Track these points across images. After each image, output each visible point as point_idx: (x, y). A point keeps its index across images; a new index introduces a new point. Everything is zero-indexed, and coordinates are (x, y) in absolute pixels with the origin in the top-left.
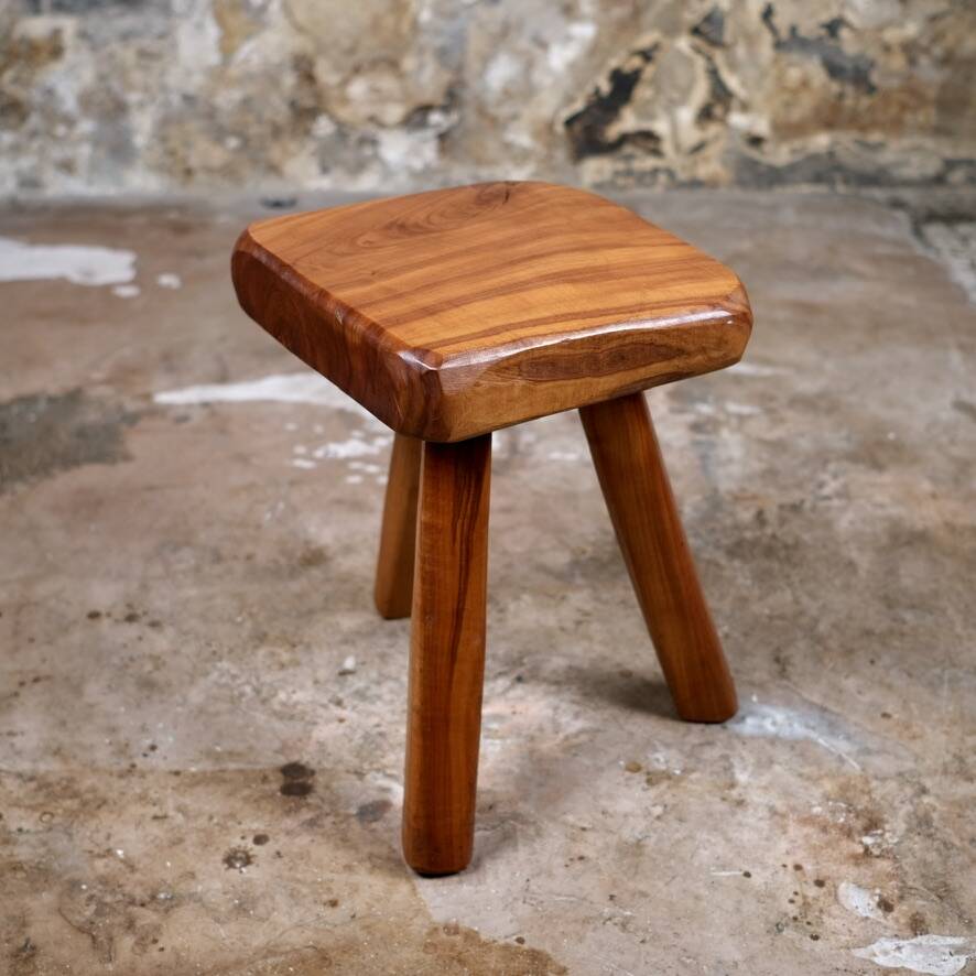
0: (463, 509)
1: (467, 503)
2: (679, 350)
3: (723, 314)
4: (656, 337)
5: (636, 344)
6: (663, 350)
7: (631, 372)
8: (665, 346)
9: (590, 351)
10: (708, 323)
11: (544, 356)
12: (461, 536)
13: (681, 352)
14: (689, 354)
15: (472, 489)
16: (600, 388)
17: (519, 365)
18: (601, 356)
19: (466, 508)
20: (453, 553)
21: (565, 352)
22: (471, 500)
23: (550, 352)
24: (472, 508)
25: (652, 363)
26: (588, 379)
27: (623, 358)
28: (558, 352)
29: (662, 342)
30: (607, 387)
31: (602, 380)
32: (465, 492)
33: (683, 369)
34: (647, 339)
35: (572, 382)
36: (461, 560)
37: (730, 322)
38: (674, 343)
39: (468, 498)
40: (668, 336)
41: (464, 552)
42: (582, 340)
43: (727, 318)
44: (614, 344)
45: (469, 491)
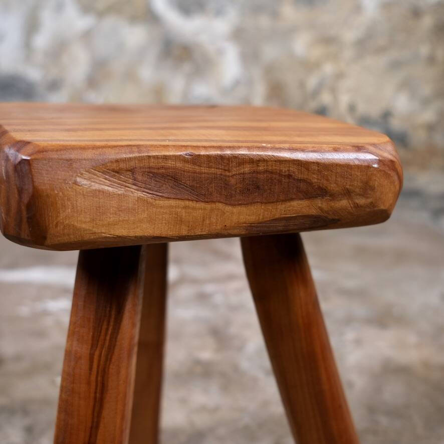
0: (102, 337)
1: (106, 334)
2: (320, 189)
3: (369, 157)
4: (293, 169)
5: (272, 173)
6: (302, 186)
7: (270, 207)
8: (304, 181)
9: (219, 172)
10: (352, 163)
11: (162, 167)
12: (98, 366)
13: (322, 192)
14: (333, 196)
15: (112, 320)
16: (235, 219)
17: (132, 171)
18: (233, 181)
19: (105, 339)
20: (89, 383)
21: (189, 167)
22: (110, 332)
23: (170, 163)
24: (111, 340)
25: (292, 199)
26: (220, 206)
27: (258, 187)
28: (179, 165)
29: (300, 176)
30: (243, 218)
31: (236, 210)
32: (105, 323)
33: (327, 212)
34: (284, 169)
35: (202, 205)
36: (96, 393)
37: (376, 166)
38: (314, 179)
39: (107, 329)
40: (308, 169)
41: (99, 385)
42: (208, 157)
43: (372, 161)
44: (247, 169)
45: (109, 322)
